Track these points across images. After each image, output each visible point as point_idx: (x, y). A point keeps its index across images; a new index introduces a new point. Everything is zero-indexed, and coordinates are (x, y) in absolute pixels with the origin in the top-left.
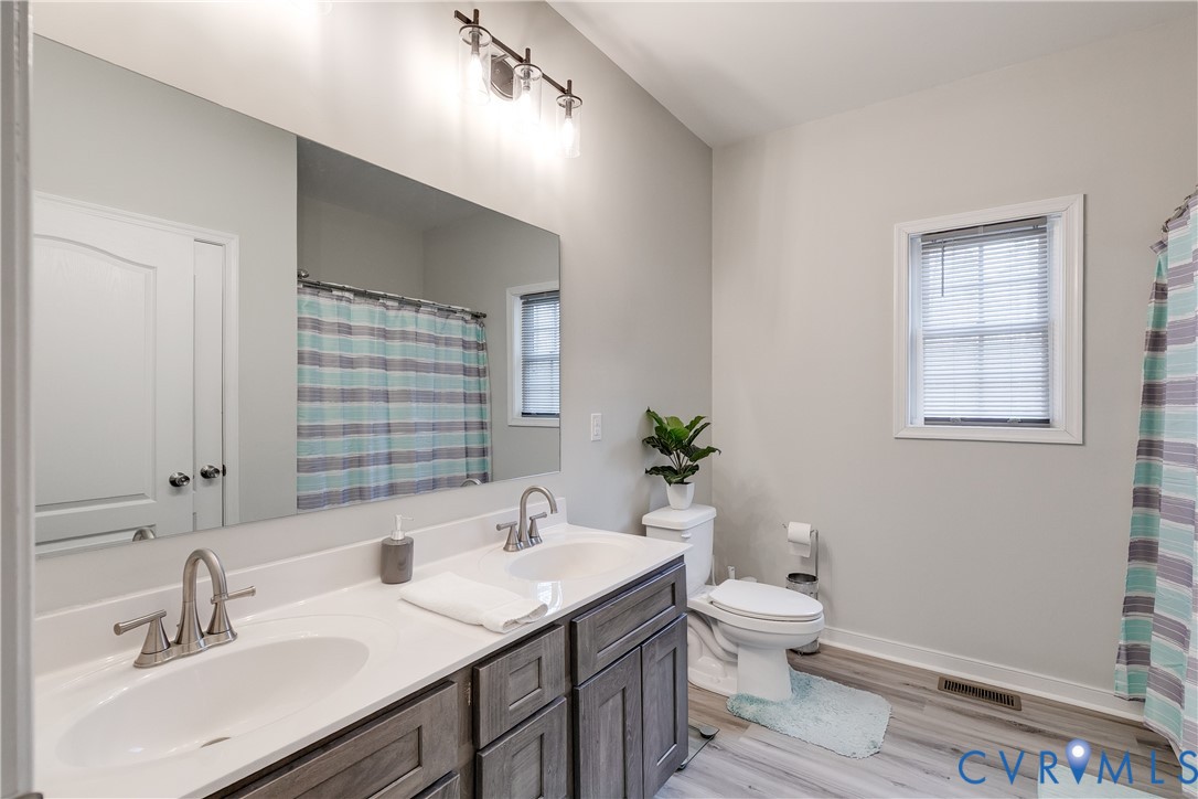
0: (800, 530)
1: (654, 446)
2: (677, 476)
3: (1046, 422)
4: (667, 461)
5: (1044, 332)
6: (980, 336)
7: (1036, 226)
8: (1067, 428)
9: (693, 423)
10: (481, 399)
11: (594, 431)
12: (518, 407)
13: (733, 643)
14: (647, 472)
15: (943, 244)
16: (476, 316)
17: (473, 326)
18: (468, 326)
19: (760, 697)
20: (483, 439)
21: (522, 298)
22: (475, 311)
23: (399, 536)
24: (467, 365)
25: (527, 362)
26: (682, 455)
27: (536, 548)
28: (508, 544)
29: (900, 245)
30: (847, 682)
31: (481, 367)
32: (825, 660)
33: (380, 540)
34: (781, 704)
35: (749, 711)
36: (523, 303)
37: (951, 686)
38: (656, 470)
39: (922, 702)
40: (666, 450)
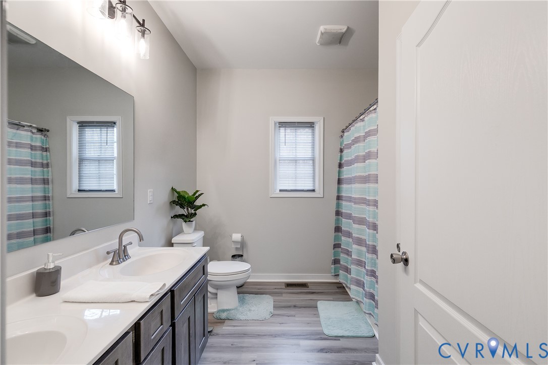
0: (237, 237)
1: (177, 205)
2: (187, 218)
3: (314, 190)
4: (184, 212)
5: (313, 160)
6: (295, 161)
7: (311, 125)
8: (319, 193)
9: (195, 194)
10: (45, 182)
11: (150, 198)
12: (75, 186)
13: (214, 288)
14: (172, 217)
15: (285, 127)
16: (40, 130)
17: (39, 136)
18: (34, 136)
19: (228, 308)
20: (46, 207)
21: (78, 123)
22: (41, 127)
23: (51, 266)
24: (33, 160)
25: (81, 160)
26: (189, 209)
27: (129, 261)
28: (113, 261)
29: (272, 125)
30: (256, 293)
31: (45, 162)
32: (247, 288)
33: (35, 270)
34: (236, 309)
35: (224, 316)
36: (79, 126)
37: (289, 285)
38: (176, 216)
39: (281, 293)
40: (182, 206)
